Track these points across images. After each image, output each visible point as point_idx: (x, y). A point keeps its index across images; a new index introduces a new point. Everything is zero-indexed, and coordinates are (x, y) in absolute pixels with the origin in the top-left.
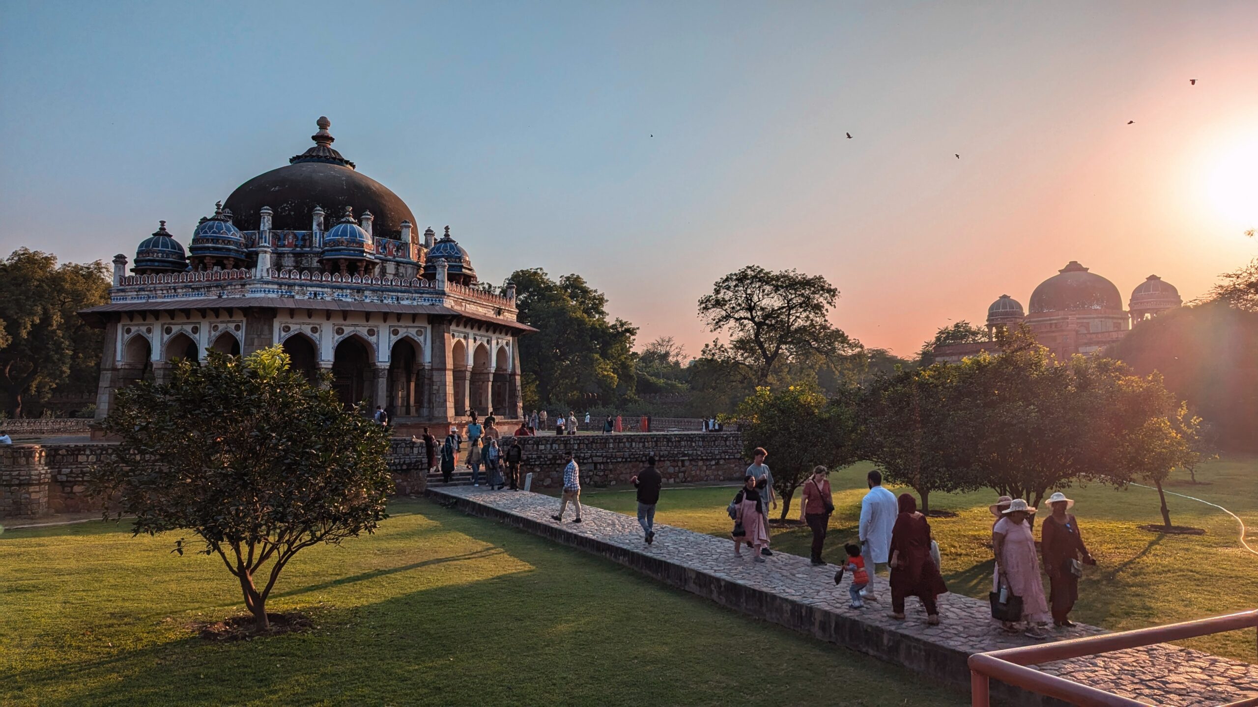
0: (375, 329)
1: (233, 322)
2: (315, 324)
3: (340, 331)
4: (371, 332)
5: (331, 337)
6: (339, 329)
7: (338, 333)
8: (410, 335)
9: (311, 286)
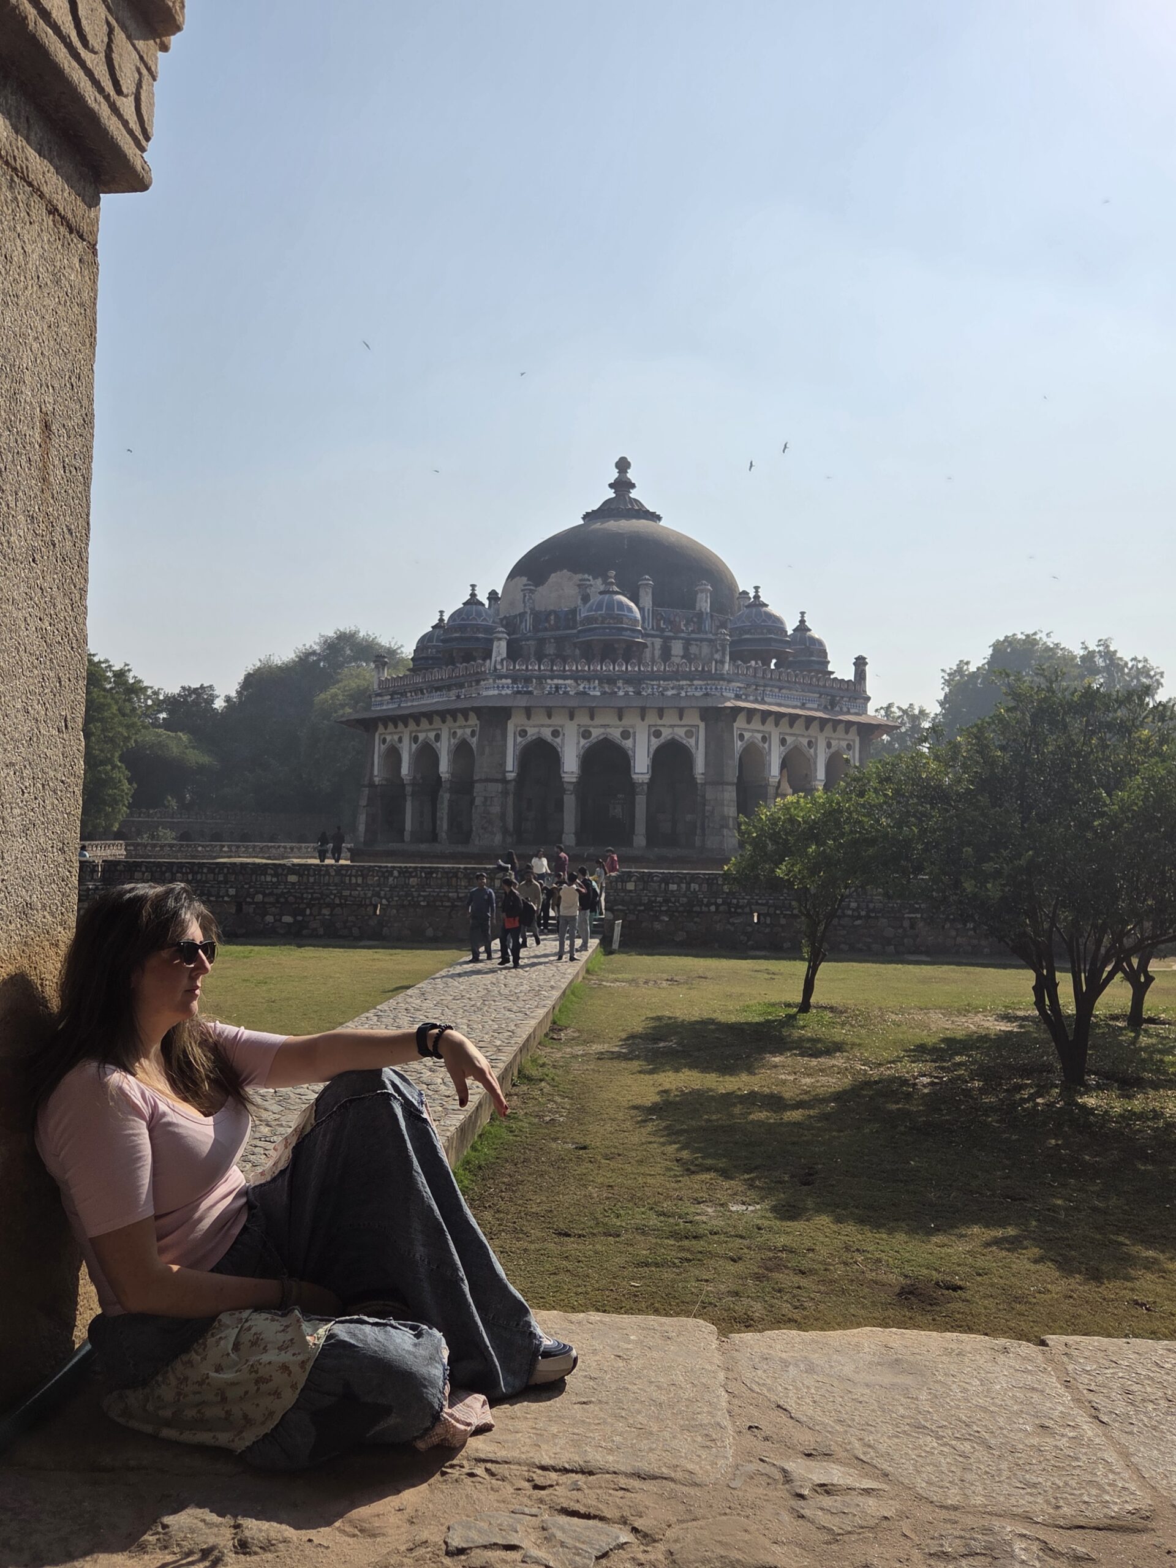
0: (631, 730)
1: (469, 726)
2: (556, 726)
3: (586, 734)
4: (625, 735)
5: (576, 741)
6: (585, 731)
7: (584, 737)
8: (677, 737)
9: (552, 679)
